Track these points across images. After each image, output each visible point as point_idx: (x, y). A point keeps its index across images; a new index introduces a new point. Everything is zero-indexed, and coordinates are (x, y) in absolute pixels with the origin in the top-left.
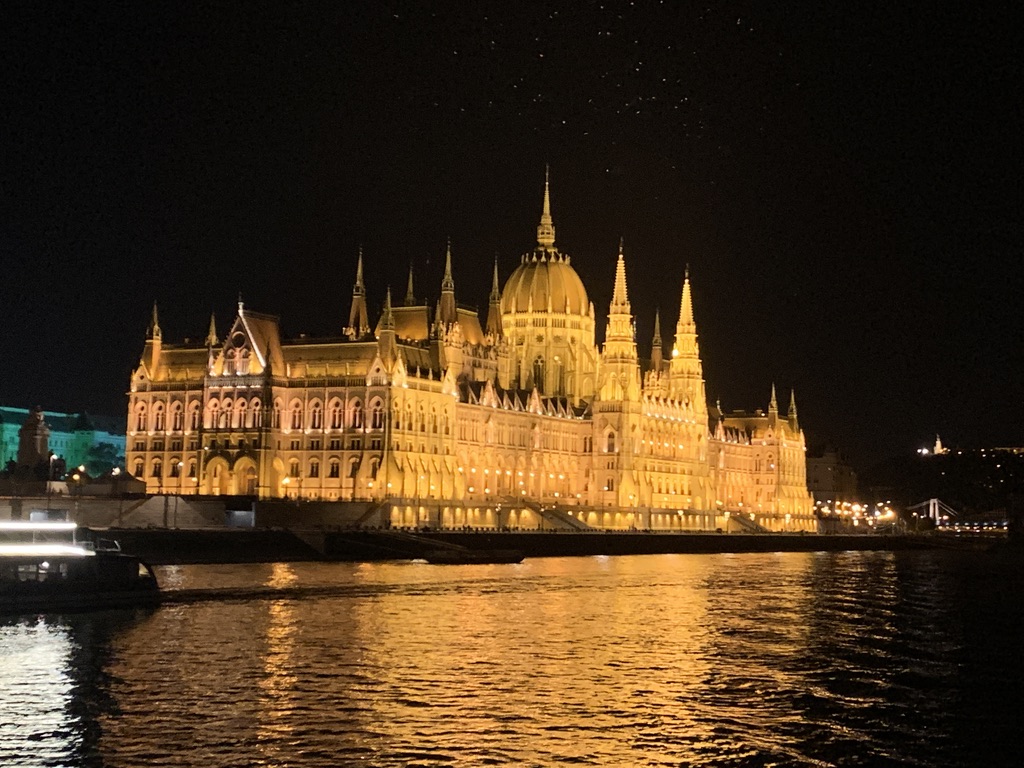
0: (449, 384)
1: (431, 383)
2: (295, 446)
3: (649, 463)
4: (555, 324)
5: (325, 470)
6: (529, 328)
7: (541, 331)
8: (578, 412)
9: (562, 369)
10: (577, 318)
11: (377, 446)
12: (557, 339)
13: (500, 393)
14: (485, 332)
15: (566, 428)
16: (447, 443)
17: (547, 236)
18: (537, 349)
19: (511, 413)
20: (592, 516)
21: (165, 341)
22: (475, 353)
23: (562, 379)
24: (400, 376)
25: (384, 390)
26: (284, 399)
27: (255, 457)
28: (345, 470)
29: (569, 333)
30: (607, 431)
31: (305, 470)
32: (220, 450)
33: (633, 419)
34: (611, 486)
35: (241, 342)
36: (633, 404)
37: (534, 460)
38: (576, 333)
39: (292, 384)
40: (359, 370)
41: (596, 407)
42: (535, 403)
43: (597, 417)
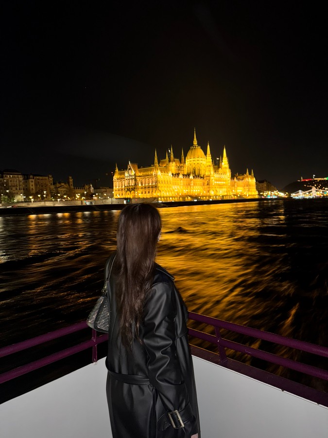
0: (170, 174)
1: (166, 174)
2: (142, 188)
3: (216, 187)
4: (197, 160)
5: (147, 192)
6: (192, 162)
7: (194, 162)
8: (201, 178)
9: (199, 169)
10: (202, 159)
11: (156, 187)
12: (198, 163)
13: (184, 175)
14: (181, 163)
15: (198, 181)
16: (170, 185)
17: (195, 142)
18: (194, 166)
19: (186, 179)
20: (204, 198)
21: (119, 170)
22: (178, 167)
23: (199, 171)
24: (159, 173)
25: (156, 176)
26: (138, 179)
27: (134, 190)
28: (151, 192)
29: (200, 162)
30: (207, 180)
31: (144, 193)
32: (128, 190)
33: (212, 178)
34: (208, 191)
35: (130, 169)
36: (212, 175)
37: (192, 188)
38: (202, 162)
39: (140, 176)
40: (151, 173)
41: (205, 176)
42: (191, 177)
43: (205, 178)
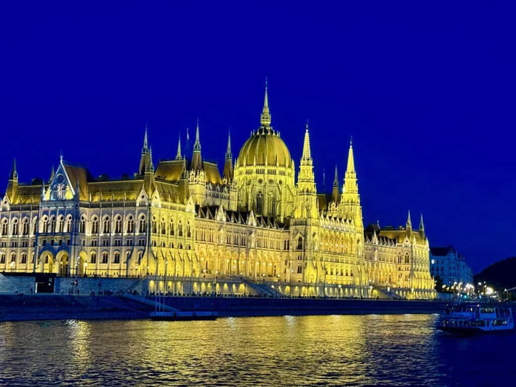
0: (190, 207)
1: (178, 205)
2: (94, 244)
3: (325, 256)
4: (269, 173)
5: (111, 259)
6: (254, 175)
7: (261, 176)
8: (280, 225)
9: (274, 199)
10: (283, 169)
11: (142, 243)
12: (271, 181)
13: (229, 213)
14: (222, 176)
15: (273, 235)
16: (189, 242)
17: (266, 120)
18: (258, 187)
19: (236, 227)
20: (288, 288)
21: (20, 181)
22: (214, 189)
23: (274, 206)
24: (157, 200)
25: (147, 208)
26: (87, 215)
27: (68, 250)
28: (123, 258)
29: (278, 178)
30: (298, 235)
31: (99, 259)
32: (49, 246)
33: (314, 229)
34: (300, 270)
35: (61, 180)
36: (314, 221)
37: (251, 253)
38: (283, 178)
39: (92, 206)
40: (132, 197)
41: (292, 222)
42: (252, 220)
43: (292, 228)
